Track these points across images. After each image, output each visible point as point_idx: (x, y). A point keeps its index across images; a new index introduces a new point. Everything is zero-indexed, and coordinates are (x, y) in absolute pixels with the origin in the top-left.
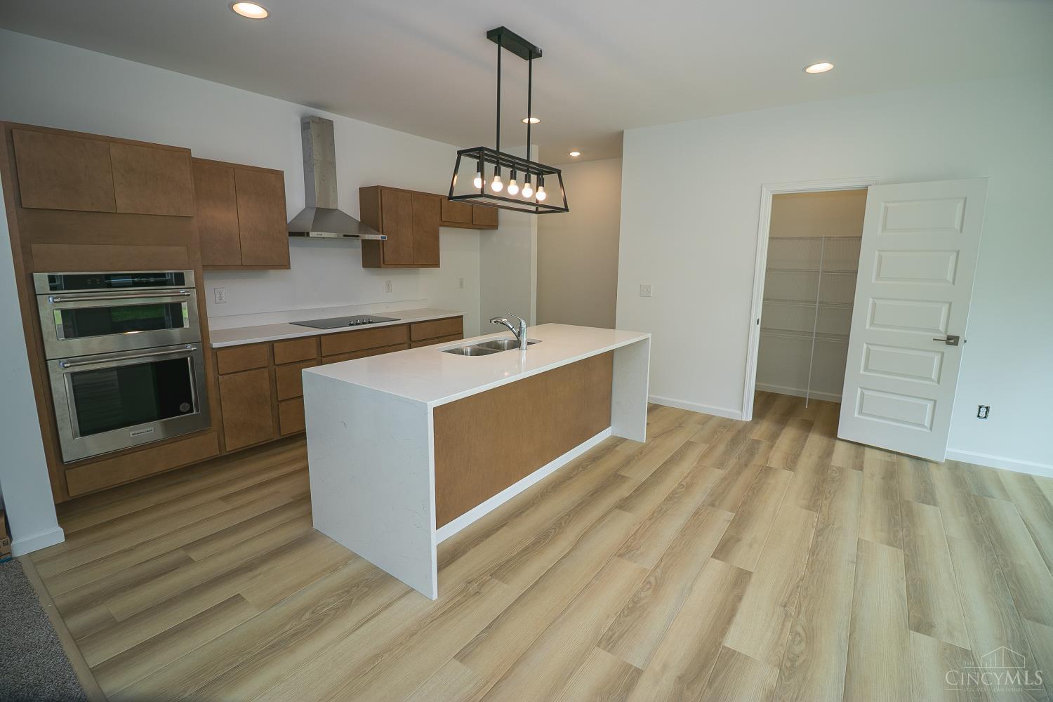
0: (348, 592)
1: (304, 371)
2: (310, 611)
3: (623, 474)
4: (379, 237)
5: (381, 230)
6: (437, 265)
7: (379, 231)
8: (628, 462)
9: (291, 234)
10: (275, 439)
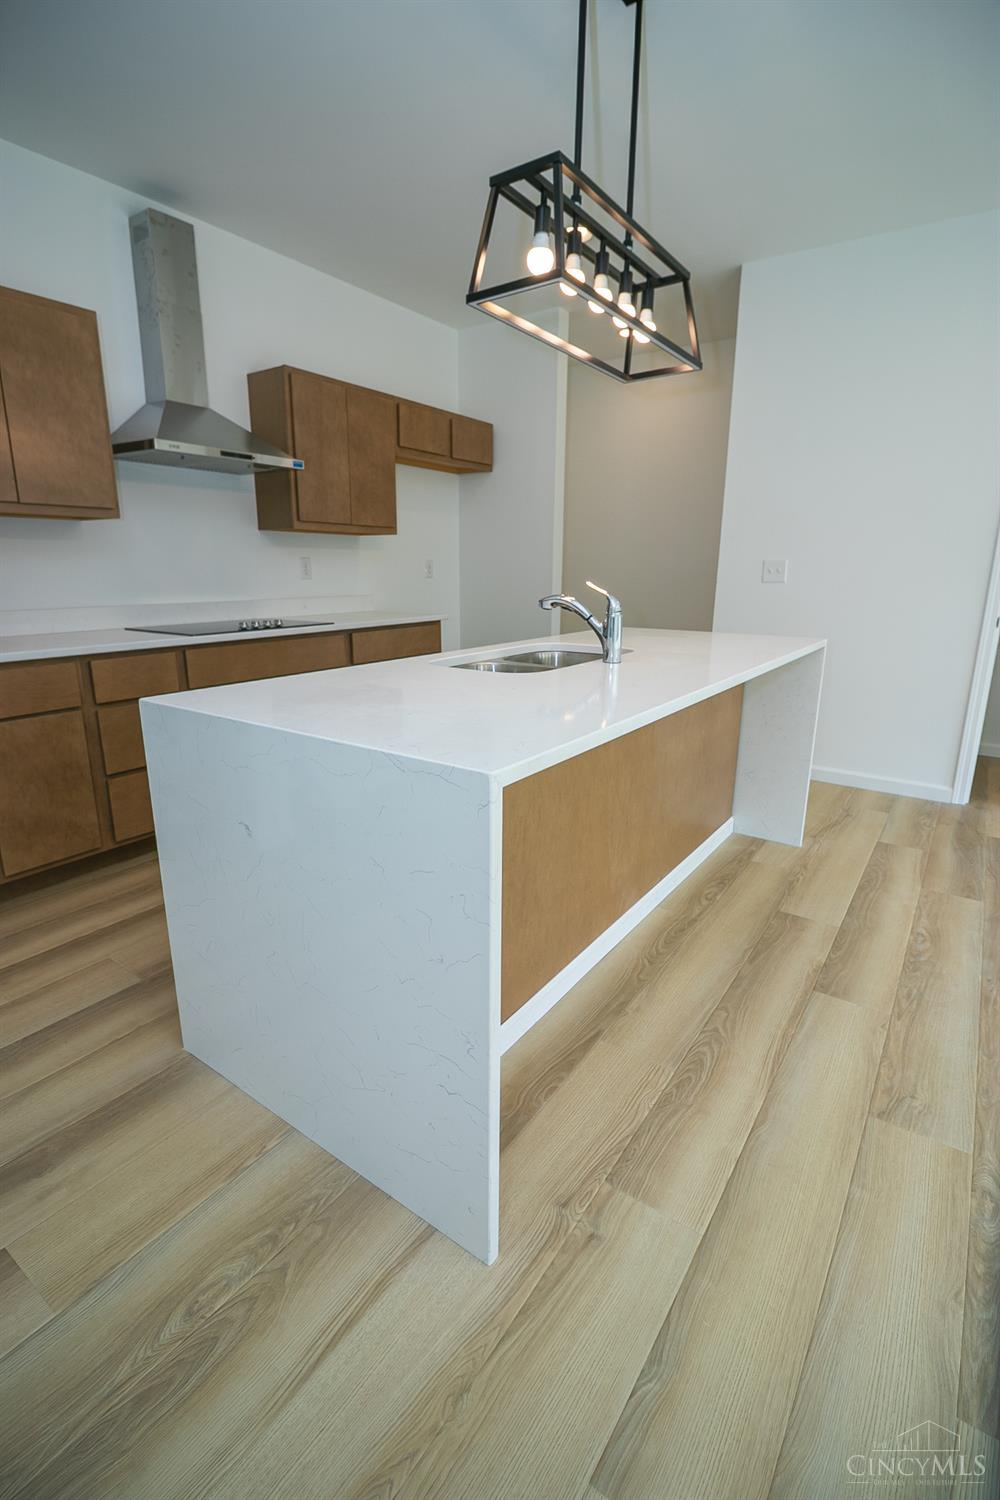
0: (273, 1239)
1: (146, 704)
2: (181, 1310)
3: (791, 911)
4: (288, 462)
5: (291, 452)
6: (390, 528)
7: (287, 452)
8: (789, 885)
9: (120, 449)
10: (104, 850)
